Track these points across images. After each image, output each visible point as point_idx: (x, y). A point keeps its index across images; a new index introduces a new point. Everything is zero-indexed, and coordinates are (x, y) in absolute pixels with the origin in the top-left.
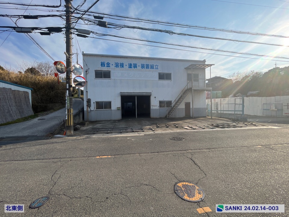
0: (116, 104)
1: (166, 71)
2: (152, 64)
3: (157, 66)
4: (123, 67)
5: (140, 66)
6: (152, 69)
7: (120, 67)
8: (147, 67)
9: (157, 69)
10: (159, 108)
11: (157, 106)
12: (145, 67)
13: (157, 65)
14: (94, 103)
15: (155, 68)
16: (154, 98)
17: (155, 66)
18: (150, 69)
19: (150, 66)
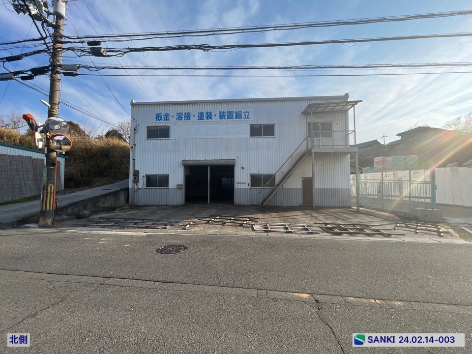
0: (177, 179)
1: (264, 121)
2: (238, 111)
3: (247, 114)
4: (189, 118)
5: (218, 115)
6: (239, 118)
7: (185, 120)
8: (230, 115)
9: (248, 118)
10: (250, 187)
11: (247, 184)
12: (226, 117)
13: (246, 112)
14: (143, 177)
15: (243, 116)
18: (234, 119)
19: (235, 114)
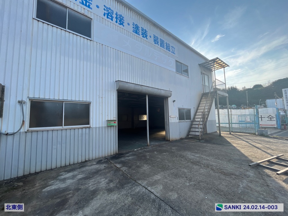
0: (105, 111)
1: (183, 61)
2: (167, 43)
3: (173, 49)
4: (122, 24)
5: (152, 38)
6: (168, 50)
7: (117, 22)
8: (162, 45)
9: (174, 53)
10: (178, 121)
11: (177, 118)
12: (159, 44)
13: (173, 47)
14: (21, 103)
15: (171, 50)
16: (173, 102)
17: (171, 48)
18: (165, 50)
19: (165, 45)
